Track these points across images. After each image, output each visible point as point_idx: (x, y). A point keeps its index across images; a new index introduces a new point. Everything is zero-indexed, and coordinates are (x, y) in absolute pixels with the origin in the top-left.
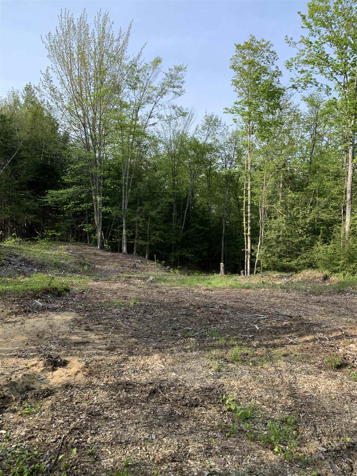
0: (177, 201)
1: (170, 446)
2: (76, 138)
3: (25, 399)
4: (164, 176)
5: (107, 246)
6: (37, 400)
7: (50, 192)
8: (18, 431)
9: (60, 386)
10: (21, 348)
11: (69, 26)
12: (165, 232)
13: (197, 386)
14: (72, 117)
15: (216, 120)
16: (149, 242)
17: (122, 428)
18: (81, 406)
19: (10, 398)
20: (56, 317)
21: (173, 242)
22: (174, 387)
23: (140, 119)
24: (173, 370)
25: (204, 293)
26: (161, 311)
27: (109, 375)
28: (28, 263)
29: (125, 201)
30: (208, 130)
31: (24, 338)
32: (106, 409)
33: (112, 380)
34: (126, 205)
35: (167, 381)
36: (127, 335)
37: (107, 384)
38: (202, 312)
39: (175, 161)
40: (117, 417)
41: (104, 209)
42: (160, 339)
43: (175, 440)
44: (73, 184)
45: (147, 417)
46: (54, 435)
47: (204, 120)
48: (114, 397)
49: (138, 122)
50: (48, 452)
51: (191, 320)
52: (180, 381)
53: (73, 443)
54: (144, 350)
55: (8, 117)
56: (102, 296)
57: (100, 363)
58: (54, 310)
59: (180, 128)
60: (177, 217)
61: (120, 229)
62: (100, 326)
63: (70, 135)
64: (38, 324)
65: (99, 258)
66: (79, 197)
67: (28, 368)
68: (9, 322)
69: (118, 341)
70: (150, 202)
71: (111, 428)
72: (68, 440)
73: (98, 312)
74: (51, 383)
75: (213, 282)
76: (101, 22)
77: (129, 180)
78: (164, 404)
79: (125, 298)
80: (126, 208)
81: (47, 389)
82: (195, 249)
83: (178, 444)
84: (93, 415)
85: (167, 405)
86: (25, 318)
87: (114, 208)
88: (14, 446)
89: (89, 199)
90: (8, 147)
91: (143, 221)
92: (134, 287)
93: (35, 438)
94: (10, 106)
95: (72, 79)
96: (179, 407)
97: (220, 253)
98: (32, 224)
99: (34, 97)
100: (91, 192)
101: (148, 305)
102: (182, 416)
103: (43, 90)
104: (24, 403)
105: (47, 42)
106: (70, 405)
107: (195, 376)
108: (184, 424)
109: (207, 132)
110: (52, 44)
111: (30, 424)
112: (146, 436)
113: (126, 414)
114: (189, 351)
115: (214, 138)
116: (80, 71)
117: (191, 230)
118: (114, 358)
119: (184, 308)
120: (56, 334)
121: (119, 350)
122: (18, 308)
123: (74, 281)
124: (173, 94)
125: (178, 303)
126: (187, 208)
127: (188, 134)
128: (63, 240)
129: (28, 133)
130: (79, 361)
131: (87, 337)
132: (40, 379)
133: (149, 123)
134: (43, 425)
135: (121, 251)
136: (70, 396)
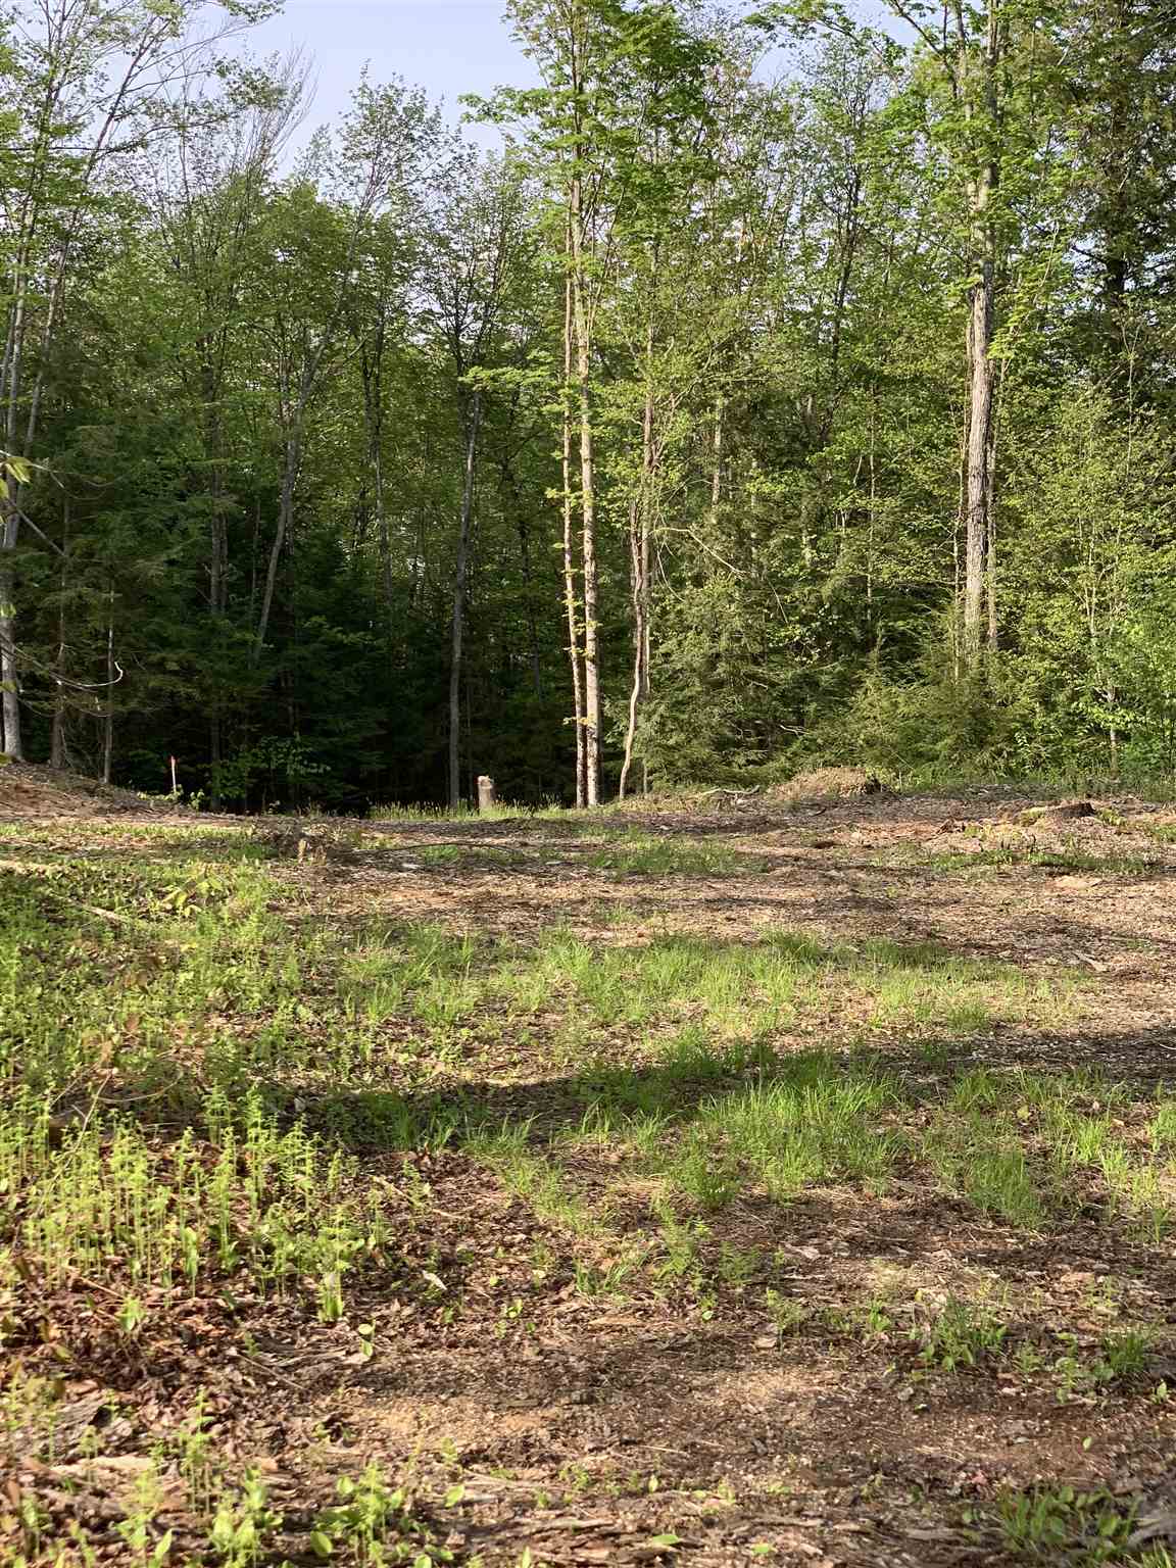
60: (232, 586)
77: (25, 410)
117: (303, 651)
126: (278, 543)
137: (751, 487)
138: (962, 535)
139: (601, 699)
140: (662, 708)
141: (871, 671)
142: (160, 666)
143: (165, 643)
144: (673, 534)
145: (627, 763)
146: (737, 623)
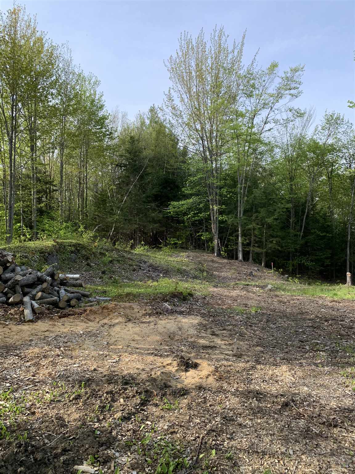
0: (295, 206)
1: (310, 465)
2: (195, 151)
3: (164, 395)
4: (281, 181)
5: (224, 253)
6: (175, 397)
7: (172, 203)
8: (161, 424)
9: (194, 387)
10: (157, 347)
11: (188, 47)
12: (283, 238)
13: (333, 404)
14: (191, 132)
15: (338, 118)
16: (265, 250)
17: (257, 437)
18: (215, 409)
19: (152, 392)
20: (184, 320)
21: (291, 250)
22: (307, 403)
23: (256, 126)
24: (304, 385)
25: (330, 304)
26: (284, 322)
27: (239, 381)
28: (155, 268)
29: (241, 209)
30: (329, 130)
31: (158, 338)
32: (239, 416)
33: (242, 387)
34: (242, 212)
35: (299, 395)
36: (252, 343)
37: (237, 390)
38: (331, 325)
39: (292, 165)
40: (251, 425)
41: (220, 218)
42: (286, 350)
43: (315, 459)
44: (191, 195)
45: (282, 430)
46: (193, 434)
47: (324, 120)
48: (246, 405)
49: (253, 130)
50: (189, 448)
51: (319, 333)
52: (313, 397)
53: (211, 444)
54: (271, 360)
55: (136, 138)
56: (223, 302)
57: (229, 368)
58: (181, 313)
59: (297, 132)
60: (295, 223)
61: (236, 236)
62: (225, 332)
63: (189, 149)
64: (168, 326)
65: (216, 265)
66: (197, 208)
67: (164, 367)
68: (144, 322)
69: (244, 348)
70: (266, 209)
71: (246, 435)
72: (207, 440)
73: (221, 318)
74: (185, 383)
75: (339, 293)
76: (216, 38)
77: (245, 187)
78: (299, 419)
79: (246, 305)
80: (241, 215)
81: (183, 388)
82: (316, 257)
83: (319, 465)
84: (227, 420)
85: (302, 420)
86: (157, 320)
87: (230, 216)
88: (159, 438)
89: (207, 208)
90: (136, 165)
91: (259, 228)
92: (254, 295)
93: (176, 434)
94: (137, 128)
95: (190, 96)
96: (316, 425)
97: (345, 261)
98: (156, 233)
99: (156, 117)
100: (208, 201)
101: (270, 314)
102: (320, 435)
103: (166, 110)
104: (164, 398)
105: (168, 65)
106: (204, 406)
107: (330, 394)
108: (323, 444)
109: (327, 132)
110: (173, 66)
111: (171, 419)
112: (283, 450)
113: (259, 424)
114: (320, 365)
115: (336, 138)
116: (198, 87)
117: (311, 237)
118: (242, 365)
119: (309, 320)
120: (185, 336)
121: (245, 357)
122: (150, 309)
123: (195, 286)
124: (290, 96)
125: (302, 313)
126: (306, 214)
127: (307, 136)
128: (184, 248)
129: (153, 150)
130: (209, 365)
131: (213, 341)
132: (175, 378)
133: (265, 129)
134: (182, 422)
135: (237, 258)
136: (204, 398)
142: (271, 242)
143: (273, 237)
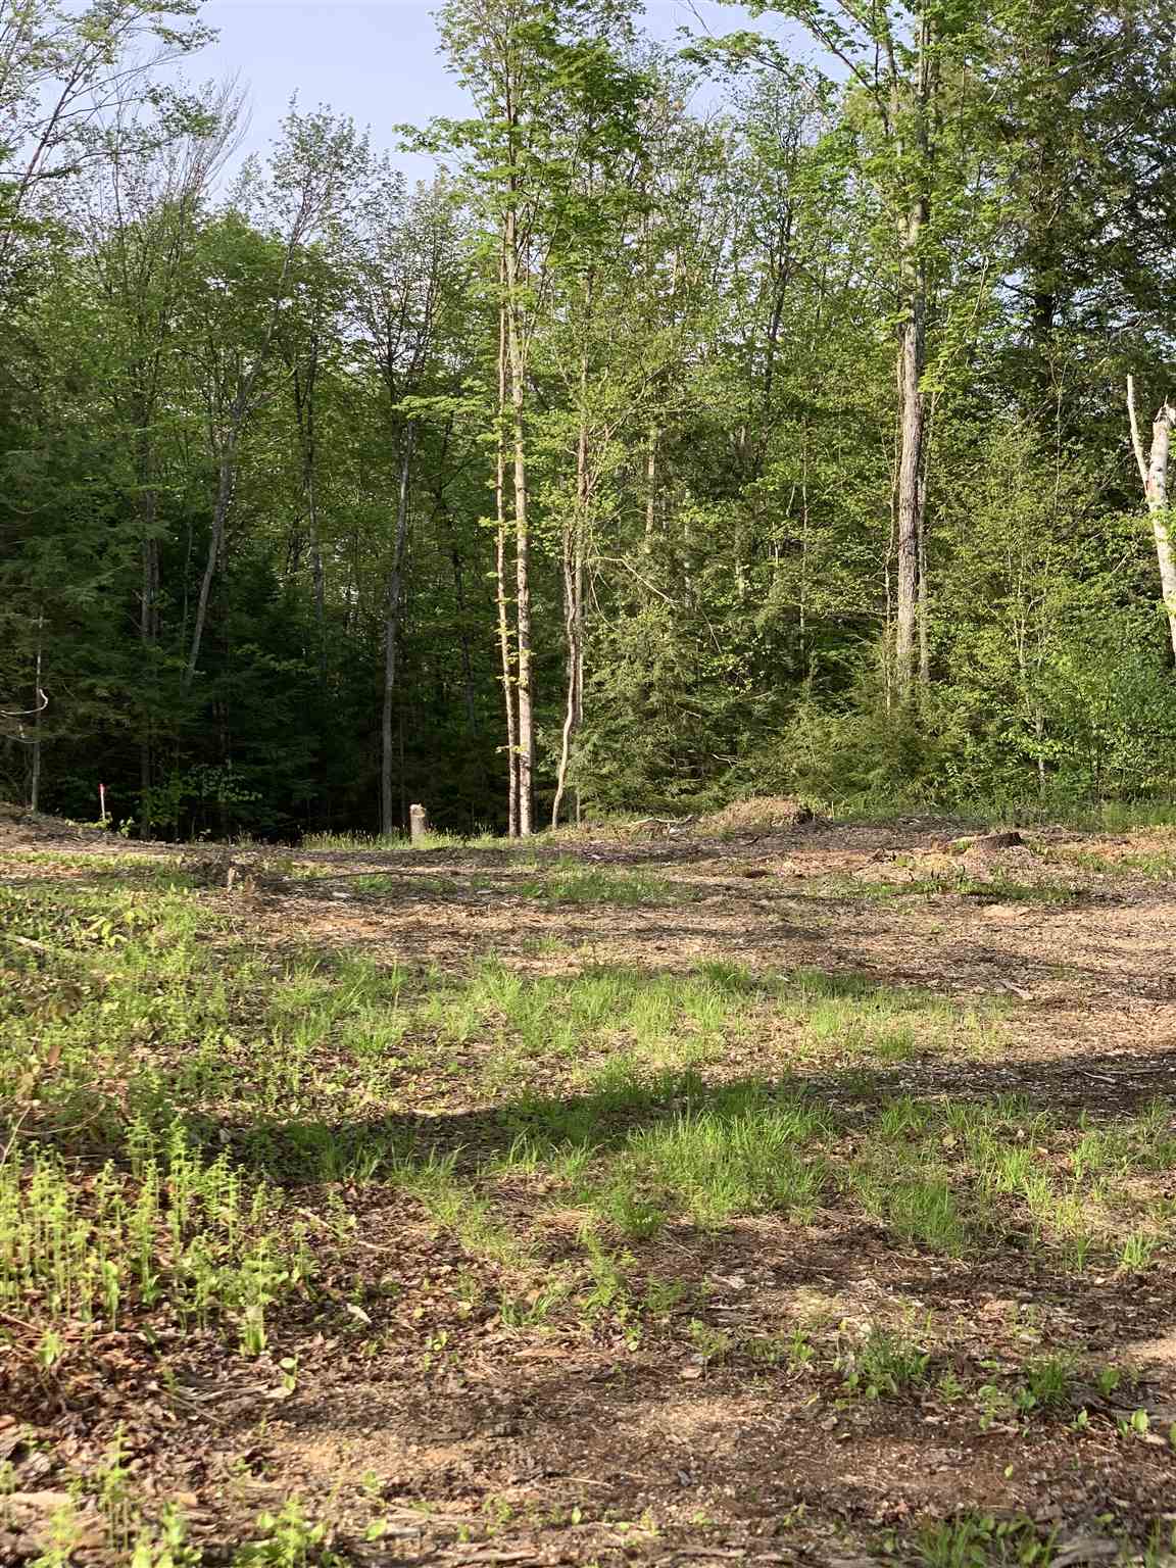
47: (284, 137)
60: (163, 612)
82: (261, 769)
117: (235, 678)
126: (209, 570)
137: (684, 517)
138: (893, 566)
139: (534, 727)
140: (595, 738)
141: (803, 701)
144: (607, 564)
145: (560, 792)
146: (670, 652)
